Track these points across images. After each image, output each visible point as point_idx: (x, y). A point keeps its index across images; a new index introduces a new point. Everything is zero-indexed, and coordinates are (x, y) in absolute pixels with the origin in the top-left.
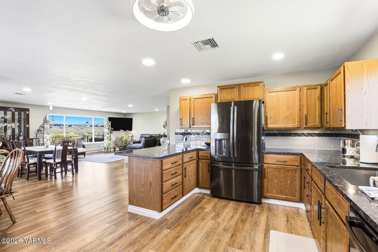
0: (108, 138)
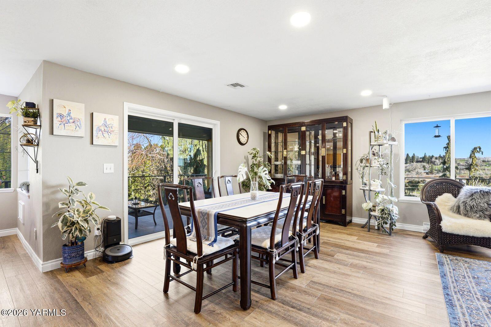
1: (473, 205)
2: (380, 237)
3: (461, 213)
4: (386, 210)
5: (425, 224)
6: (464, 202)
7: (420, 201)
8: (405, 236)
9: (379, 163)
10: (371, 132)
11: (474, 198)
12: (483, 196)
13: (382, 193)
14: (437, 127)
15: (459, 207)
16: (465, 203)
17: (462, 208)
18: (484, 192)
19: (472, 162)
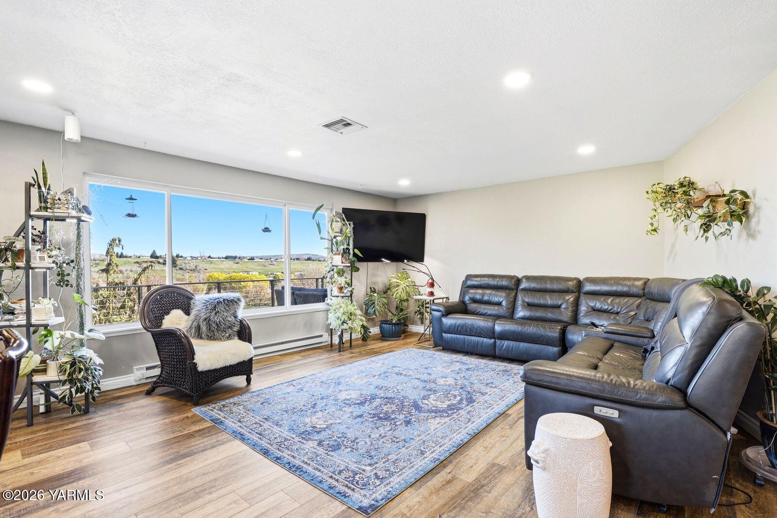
0: (341, 289)
1: (219, 322)
2: (77, 424)
3: (203, 336)
4: (80, 362)
5: (138, 369)
6: (205, 319)
7: (141, 329)
8: (115, 402)
9: (51, 260)
10: (31, 185)
11: (218, 311)
12: (228, 306)
13: (59, 327)
14: (131, 199)
15: (198, 328)
16: (207, 320)
17: (204, 328)
18: (228, 301)
19: (110, 260)
